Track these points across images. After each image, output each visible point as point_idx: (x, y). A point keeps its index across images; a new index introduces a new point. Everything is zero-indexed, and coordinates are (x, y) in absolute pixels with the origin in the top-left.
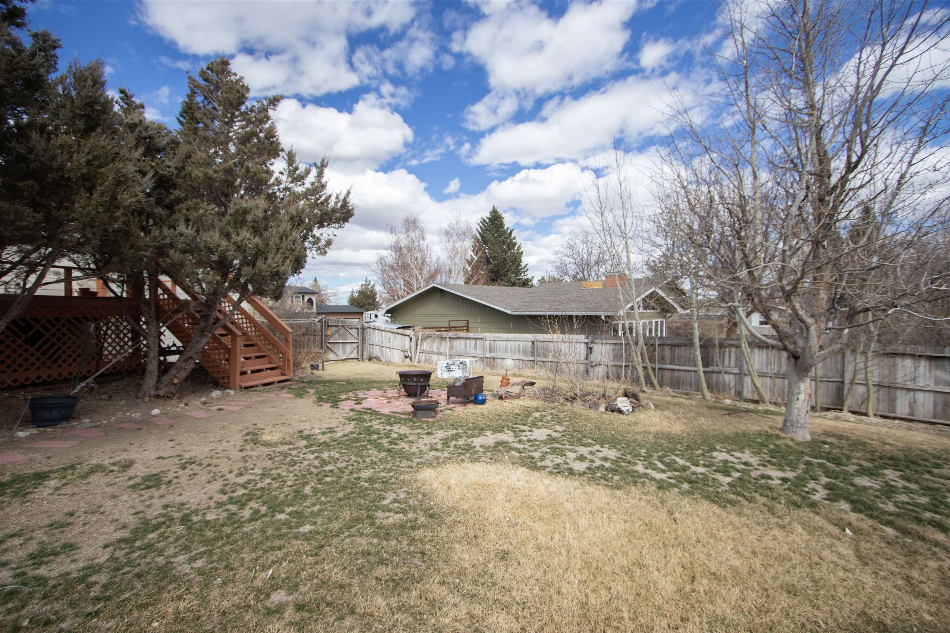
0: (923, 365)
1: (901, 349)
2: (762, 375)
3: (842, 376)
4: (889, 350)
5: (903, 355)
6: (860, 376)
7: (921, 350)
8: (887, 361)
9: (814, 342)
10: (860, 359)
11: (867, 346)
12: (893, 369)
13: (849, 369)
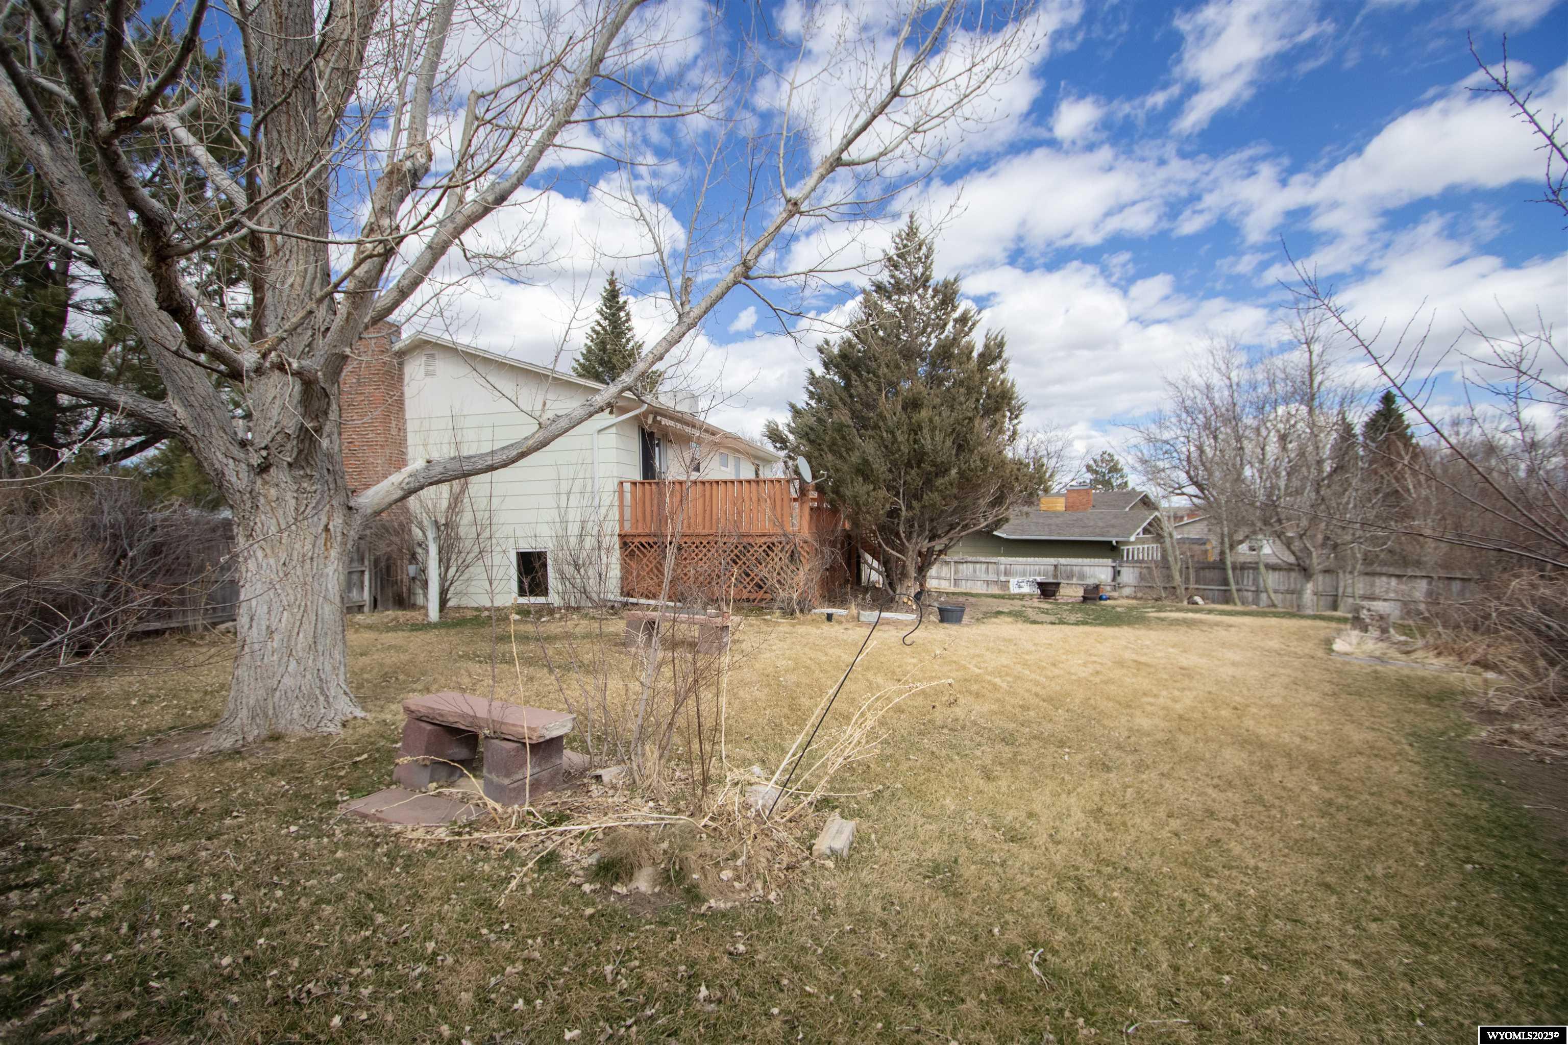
0: (1394, 582)
1: (1378, 569)
2: (1276, 592)
3: (1337, 589)
4: (1369, 570)
5: (1381, 574)
6: (1349, 590)
7: (1391, 570)
8: (1367, 578)
9: (1315, 561)
10: (1348, 576)
11: (1354, 568)
12: (1372, 585)
13: (1342, 584)
